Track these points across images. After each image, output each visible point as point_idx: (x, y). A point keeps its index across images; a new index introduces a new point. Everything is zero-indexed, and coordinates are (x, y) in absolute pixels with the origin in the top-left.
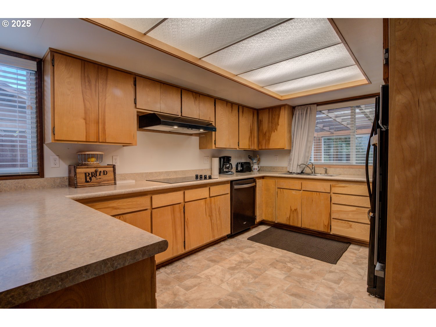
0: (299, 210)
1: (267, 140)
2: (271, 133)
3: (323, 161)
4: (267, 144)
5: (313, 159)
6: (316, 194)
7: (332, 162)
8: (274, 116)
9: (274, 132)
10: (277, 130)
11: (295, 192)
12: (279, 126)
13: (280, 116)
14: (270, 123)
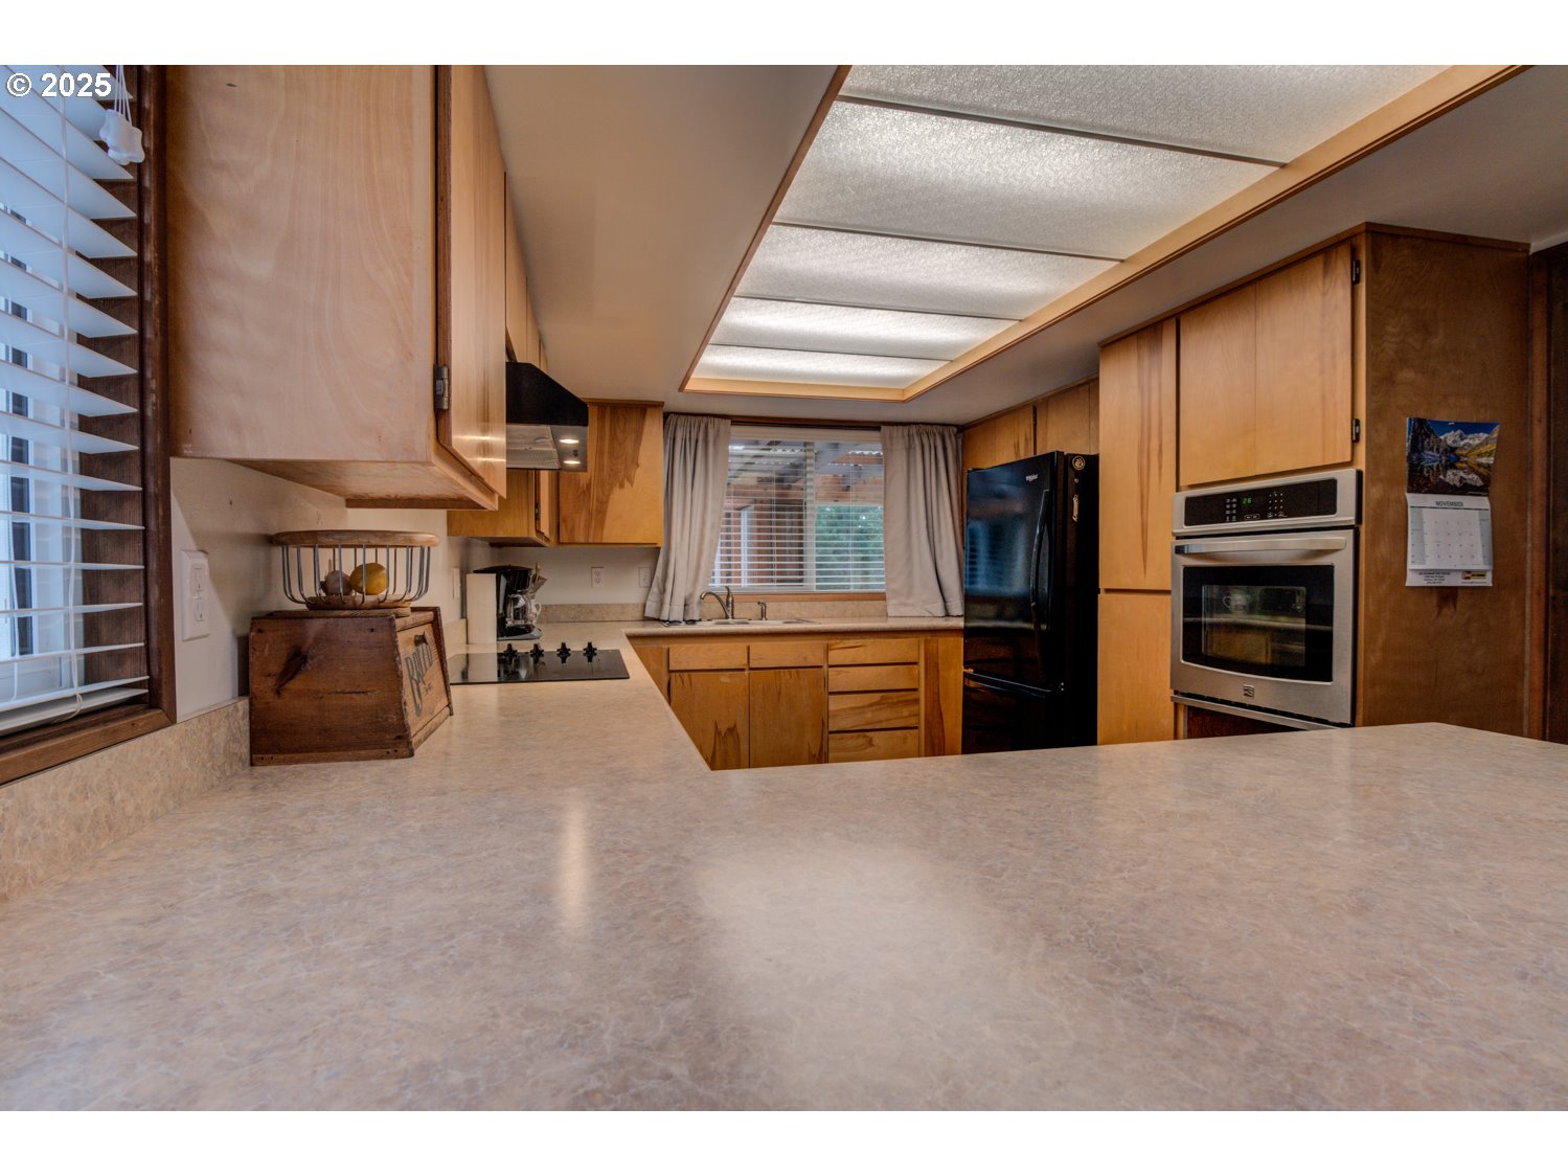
0: (742, 730)
1: (594, 513)
2: (611, 488)
3: (744, 584)
4: (593, 524)
5: (717, 577)
6: (788, 676)
7: (774, 587)
8: (619, 435)
9: (622, 486)
10: (631, 482)
11: (730, 676)
12: (639, 472)
13: (644, 438)
14: (606, 455)
